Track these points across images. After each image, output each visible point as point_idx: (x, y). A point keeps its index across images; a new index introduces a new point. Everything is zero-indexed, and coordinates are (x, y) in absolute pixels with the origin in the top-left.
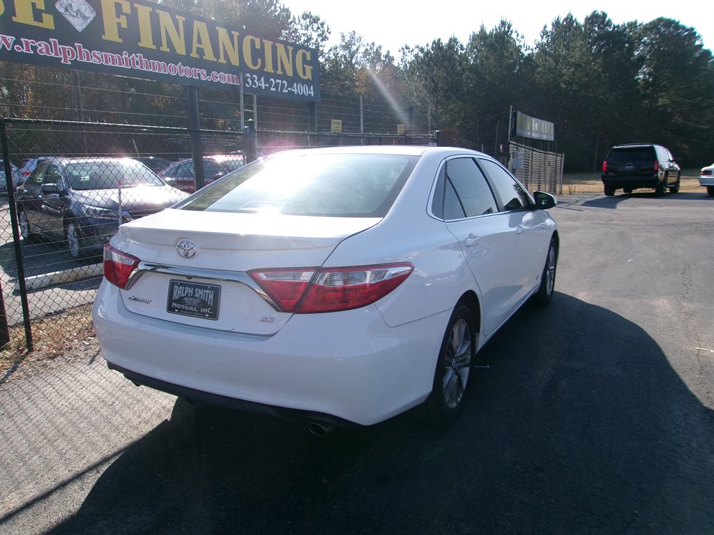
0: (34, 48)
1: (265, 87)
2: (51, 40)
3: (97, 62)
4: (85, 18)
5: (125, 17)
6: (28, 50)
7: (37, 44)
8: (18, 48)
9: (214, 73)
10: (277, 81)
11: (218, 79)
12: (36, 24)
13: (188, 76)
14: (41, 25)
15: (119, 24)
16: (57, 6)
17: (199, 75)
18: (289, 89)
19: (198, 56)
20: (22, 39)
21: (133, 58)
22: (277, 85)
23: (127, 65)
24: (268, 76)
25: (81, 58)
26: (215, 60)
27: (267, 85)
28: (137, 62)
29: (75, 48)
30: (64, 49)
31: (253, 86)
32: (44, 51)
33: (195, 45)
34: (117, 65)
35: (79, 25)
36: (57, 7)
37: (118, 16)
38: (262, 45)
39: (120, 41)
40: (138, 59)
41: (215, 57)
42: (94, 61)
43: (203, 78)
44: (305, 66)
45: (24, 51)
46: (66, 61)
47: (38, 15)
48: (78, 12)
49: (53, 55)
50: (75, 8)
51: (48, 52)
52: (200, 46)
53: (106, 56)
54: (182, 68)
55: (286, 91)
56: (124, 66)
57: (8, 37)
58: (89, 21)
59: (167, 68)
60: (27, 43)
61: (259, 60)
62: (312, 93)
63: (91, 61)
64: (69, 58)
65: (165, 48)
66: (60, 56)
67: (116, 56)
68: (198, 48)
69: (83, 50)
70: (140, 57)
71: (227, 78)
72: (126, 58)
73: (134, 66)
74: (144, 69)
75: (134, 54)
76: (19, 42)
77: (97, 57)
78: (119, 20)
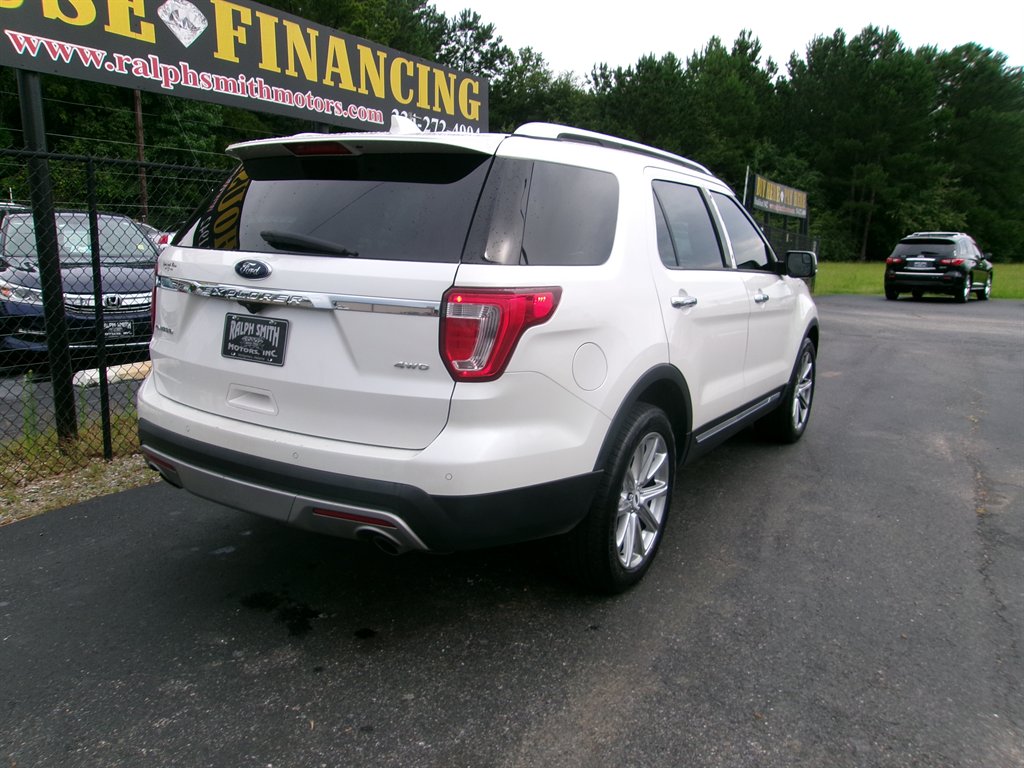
0: (129, 67)
2: (150, 56)
3: (206, 88)
4: (194, 29)
5: (244, 29)
6: (121, 69)
7: (132, 62)
8: (110, 67)
9: (352, 106)
11: (357, 115)
12: (133, 35)
13: (319, 110)
14: (138, 37)
15: (236, 38)
16: (160, 12)
17: (332, 108)
19: (332, 84)
20: (115, 55)
21: (251, 84)
23: (243, 93)
24: (421, 113)
25: (186, 82)
26: (354, 89)
28: (256, 89)
29: (179, 68)
30: (166, 69)
32: (141, 70)
33: (330, 69)
34: (231, 92)
35: (186, 38)
36: (160, 14)
37: (235, 28)
38: (416, 71)
39: (237, 60)
40: (257, 85)
41: (354, 86)
42: (202, 86)
43: (337, 113)
44: (470, 102)
45: (117, 70)
46: (167, 84)
47: (135, 23)
48: (185, 21)
49: (151, 76)
50: (182, 16)
51: (145, 73)
52: (336, 70)
53: (218, 80)
54: (312, 98)
56: (239, 94)
57: (97, 52)
58: (198, 33)
59: (294, 99)
60: (120, 59)
61: (411, 92)
63: (198, 87)
64: (171, 80)
65: (291, 72)
66: (160, 79)
67: (230, 80)
68: (333, 73)
69: (189, 71)
70: (261, 82)
71: (368, 115)
72: (243, 84)
73: (252, 94)
74: (265, 99)
75: (252, 79)
76: (109, 58)
77: (206, 82)
78: (236, 33)
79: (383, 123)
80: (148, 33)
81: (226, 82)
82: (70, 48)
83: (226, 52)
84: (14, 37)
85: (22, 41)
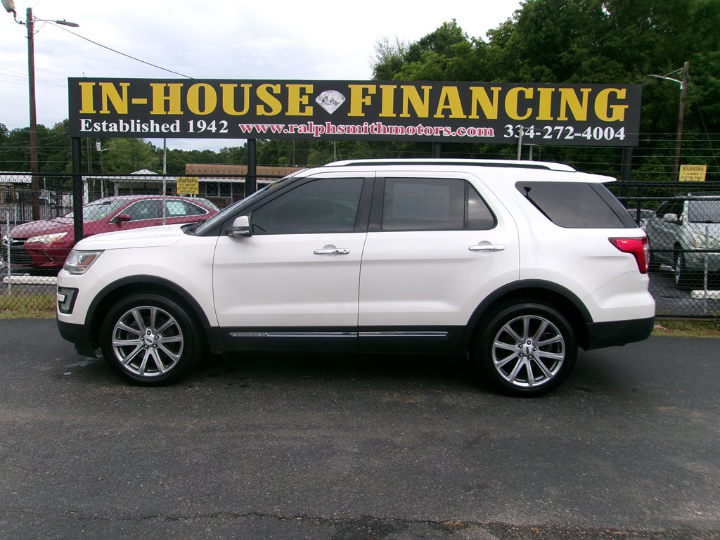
0: (296, 130)
1: (535, 136)
2: (308, 123)
3: (341, 133)
4: (336, 103)
5: (370, 97)
6: (292, 131)
7: (298, 127)
8: (286, 131)
9: (461, 128)
10: (556, 128)
11: (466, 134)
12: (300, 114)
13: (428, 134)
14: (303, 114)
15: (363, 103)
17: (441, 132)
18: (576, 135)
19: (443, 116)
20: (289, 125)
21: (372, 127)
22: (554, 133)
23: (366, 132)
24: (540, 125)
25: (329, 131)
26: (465, 117)
27: (538, 134)
28: (376, 129)
29: (325, 125)
30: (317, 127)
32: (303, 130)
33: (441, 106)
34: (357, 133)
35: (330, 109)
36: (316, 100)
37: (364, 97)
38: (537, 94)
39: (363, 115)
40: (377, 127)
41: (464, 114)
42: (339, 132)
43: (445, 134)
44: (611, 106)
45: (289, 132)
46: (317, 134)
47: (302, 108)
48: (332, 101)
49: (308, 132)
50: (329, 99)
51: (305, 131)
52: (447, 107)
53: (349, 128)
54: (422, 128)
55: (572, 137)
56: (363, 133)
57: (280, 125)
58: (339, 105)
59: (405, 130)
60: (292, 127)
61: (530, 111)
62: (622, 137)
63: (336, 133)
64: (320, 132)
65: (405, 114)
66: (313, 132)
67: (357, 127)
68: (444, 109)
69: (331, 126)
70: (379, 125)
71: (477, 132)
72: (366, 127)
73: (373, 132)
74: (382, 133)
75: (373, 123)
76: (287, 127)
77: (341, 130)
78: (364, 100)
79: (494, 136)
80: (309, 111)
81: (354, 128)
82: (266, 126)
83: (356, 111)
84: (242, 126)
85: (245, 127)
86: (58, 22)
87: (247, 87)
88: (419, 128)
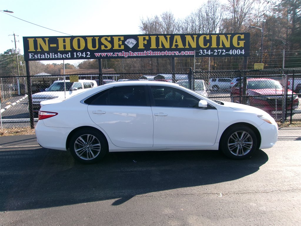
0: (118, 55)
1: (211, 54)
2: (122, 52)
3: (136, 55)
5: (146, 41)
6: (116, 55)
7: (118, 53)
8: (113, 55)
9: (182, 52)
10: (219, 50)
11: (184, 54)
12: (119, 48)
13: (170, 55)
14: (120, 48)
16: (125, 43)
17: (175, 54)
18: (226, 53)
19: (175, 47)
20: (115, 53)
22: (218, 52)
23: (145, 55)
24: (212, 50)
25: (131, 55)
26: (184, 47)
27: (212, 53)
28: (149, 53)
29: (129, 53)
30: (126, 53)
31: (204, 54)
32: (120, 55)
33: (174, 43)
34: (142, 55)
35: (131, 46)
38: (211, 37)
39: (144, 48)
41: (183, 46)
43: (177, 54)
44: (239, 41)
45: (115, 56)
46: (126, 56)
47: (120, 46)
49: (122, 55)
50: (130, 42)
52: (176, 44)
53: (138, 53)
54: (167, 52)
57: (111, 53)
58: (134, 44)
59: (161, 53)
61: (208, 44)
62: (243, 53)
63: (134, 55)
65: (160, 47)
66: (124, 55)
67: (142, 53)
68: (175, 45)
69: (131, 53)
70: (151, 52)
71: (189, 53)
72: (145, 53)
73: (148, 54)
74: (152, 55)
75: (148, 51)
78: (144, 42)
80: (122, 47)
82: (106, 54)
83: (141, 46)
85: (97, 55)
86: (4, 11)
87: (97, 39)
88: (166, 52)
